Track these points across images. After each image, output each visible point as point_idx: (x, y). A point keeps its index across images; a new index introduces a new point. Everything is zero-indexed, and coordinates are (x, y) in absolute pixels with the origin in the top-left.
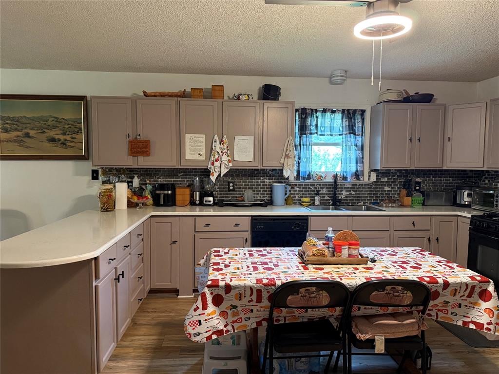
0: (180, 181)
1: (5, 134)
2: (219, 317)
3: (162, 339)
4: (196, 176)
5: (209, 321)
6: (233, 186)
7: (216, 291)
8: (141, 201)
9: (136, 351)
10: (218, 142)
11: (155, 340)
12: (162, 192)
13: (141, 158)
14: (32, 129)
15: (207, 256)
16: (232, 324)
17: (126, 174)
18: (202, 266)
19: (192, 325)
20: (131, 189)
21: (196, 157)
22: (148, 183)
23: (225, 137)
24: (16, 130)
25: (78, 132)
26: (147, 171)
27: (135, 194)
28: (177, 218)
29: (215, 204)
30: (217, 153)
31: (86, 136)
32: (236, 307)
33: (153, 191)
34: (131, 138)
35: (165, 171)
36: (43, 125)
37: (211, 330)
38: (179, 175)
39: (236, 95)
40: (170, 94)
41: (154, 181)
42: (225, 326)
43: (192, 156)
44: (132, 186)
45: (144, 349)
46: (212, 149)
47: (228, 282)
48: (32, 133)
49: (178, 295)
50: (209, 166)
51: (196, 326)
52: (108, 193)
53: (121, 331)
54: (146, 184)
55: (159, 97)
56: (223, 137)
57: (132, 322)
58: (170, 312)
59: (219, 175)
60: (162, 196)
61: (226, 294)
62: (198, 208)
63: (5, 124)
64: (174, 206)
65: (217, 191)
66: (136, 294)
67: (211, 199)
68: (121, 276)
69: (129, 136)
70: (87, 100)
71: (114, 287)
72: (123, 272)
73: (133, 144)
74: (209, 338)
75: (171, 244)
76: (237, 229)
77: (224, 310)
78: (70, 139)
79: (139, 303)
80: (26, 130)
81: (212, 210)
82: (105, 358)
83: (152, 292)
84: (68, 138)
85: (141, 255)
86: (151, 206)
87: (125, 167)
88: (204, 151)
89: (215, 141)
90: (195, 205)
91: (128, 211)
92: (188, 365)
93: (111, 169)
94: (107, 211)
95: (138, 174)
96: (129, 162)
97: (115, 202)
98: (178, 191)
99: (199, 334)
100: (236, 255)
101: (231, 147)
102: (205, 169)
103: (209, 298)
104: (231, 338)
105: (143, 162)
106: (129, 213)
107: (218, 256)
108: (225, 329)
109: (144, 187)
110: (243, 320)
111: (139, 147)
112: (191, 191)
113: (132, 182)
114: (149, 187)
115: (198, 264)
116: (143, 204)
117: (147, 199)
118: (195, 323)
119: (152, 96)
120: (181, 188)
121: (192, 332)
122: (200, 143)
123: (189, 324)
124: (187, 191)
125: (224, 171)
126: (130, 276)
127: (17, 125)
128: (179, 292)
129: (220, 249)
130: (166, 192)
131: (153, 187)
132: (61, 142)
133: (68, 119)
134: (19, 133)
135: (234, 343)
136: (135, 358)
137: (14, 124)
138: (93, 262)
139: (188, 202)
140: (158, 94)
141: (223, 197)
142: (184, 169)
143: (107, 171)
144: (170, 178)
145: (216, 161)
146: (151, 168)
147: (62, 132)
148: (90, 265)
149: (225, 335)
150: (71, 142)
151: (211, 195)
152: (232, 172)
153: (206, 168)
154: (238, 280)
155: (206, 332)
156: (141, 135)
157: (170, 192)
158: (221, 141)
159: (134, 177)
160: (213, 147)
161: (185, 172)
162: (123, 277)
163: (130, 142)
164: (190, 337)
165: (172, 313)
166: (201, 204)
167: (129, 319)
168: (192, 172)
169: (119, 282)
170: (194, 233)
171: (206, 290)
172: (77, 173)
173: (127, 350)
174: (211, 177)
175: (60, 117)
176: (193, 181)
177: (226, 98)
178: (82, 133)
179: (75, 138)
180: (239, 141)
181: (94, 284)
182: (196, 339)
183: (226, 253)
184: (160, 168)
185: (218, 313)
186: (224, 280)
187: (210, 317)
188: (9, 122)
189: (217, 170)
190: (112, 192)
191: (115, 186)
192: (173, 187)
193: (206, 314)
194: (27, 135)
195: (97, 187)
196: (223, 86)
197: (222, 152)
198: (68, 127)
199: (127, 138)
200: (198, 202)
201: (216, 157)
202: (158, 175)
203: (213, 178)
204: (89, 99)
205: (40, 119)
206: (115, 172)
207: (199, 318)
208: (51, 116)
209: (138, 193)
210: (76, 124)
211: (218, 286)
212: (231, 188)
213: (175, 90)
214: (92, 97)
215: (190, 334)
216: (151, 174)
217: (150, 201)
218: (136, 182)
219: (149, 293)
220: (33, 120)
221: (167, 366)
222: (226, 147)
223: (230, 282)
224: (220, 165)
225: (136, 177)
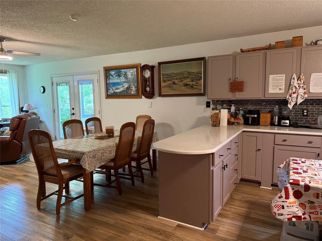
0: (263, 108)
1: (164, 83)
2: (298, 207)
3: (250, 212)
4: (276, 105)
5: (290, 207)
6: (307, 112)
7: (296, 188)
8: (236, 121)
9: (233, 214)
10: (296, 79)
11: (246, 211)
12: (250, 116)
13: (237, 93)
14: (176, 79)
15: (286, 162)
16: (309, 214)
17: (227, 103)
18: (282, 169)
19: (277, 208)
20: (230, 113)
21: (277, 91)
22: (241, 110)
23: (302, 74)
24: (169, 80)
25: (200, 80)
26: (240, 102)
27: (232, 116)
28: (262, 134)
29: (290, 125)
30: (294, 88)
31: (204, 81)
32: (313, 203)
33: (244, 115)
34: (231, 81)
35: (253, 102)
36: (182, 77)
37: (291, 214)
38: (263, 104)
39: (314, 41)
40: (259, 48)
41: (245, 108)
42: (303, 214)
43: (274, 90)
44: (230, 111)
45: (238, 215)
46: (290, 84)
47: (308, 183)
48: (176, 82)
49: (260, 186)
50: (287, 98)
51: (280, 209)
52: (216, 116)
53: (225, 200)
54: (239, 110)
55: (251, 51)
56: (300, 75)
57: (230, 196)
58: (255, 196)
59: (296, 104)
60: (250, 119)
61: (305, 191)
62: (276, 128)
63: (164, 78)
64: (259, 126)
65: (293, 116)
66: (233, 180)
67: (288, 121)
68: (226, 167)
69: (230, 79)
70: (205, 60)
71: (222, 173)
72: (227, 164)
73: (233, 84)
74: (290, 219)
75: (256, 151)
76: (310, 145)
77: (303, 203)
78: (195, 84)
79: (234, 186)
80: (173, 81)
81: (288, 130)
82: (216, 213)
83: (242, 180)
84: (194, 83)
85: (237, 155)
86: (242, 125)
87: (226, 99)
88: (284, 86)
89: (294, 79)
90: (275, 126)
91: (228, 127)
92: (269, 233)
93: (218, 101)
94: (215, 126)
95: (234, 104)
96: (229, 96)
97: (220, 121)
98: (262, 115)
99: (282, 215)
100: (312, 165)
101: (307, 83)
102: (283, 100)
103: (291, 192)
104: (305, 224)
105: (239, 96)
106: (228, 128)
107: (297, 163)
108: (303, 217)
109: (238, 112)
110: (319, 213)
111: (236, 86)
112: (271, 115)
113: (230, 109)
114: (242, 112)
115: (279, 167)
116: (237, 123)
117: (240, 120)
118: (279, 206)
119: (246, 52)
120: (264, 113)
121: (277, 212)
122: (281, 80)
123: (274, 206)
124: (269, 116)
125: (300, 101)
126: (230, 167)
127: (169, 78)
128: (261, 184)
129: (298, 159)
130: (253, 116)
131: (244, 112)
132: (190, 86)
133: (195, 72)
134: (170, 82)
135: (307, 228)
136: (232, 219)
137: (168, 77)
138: (211, 155)
139: (269, 123)
140: (251, 50)
141: (298, 120)
142: (266, 100)
143: (215, 102)
144: (256, 106)
145: (294, 93)
146: (243, 100)
147: (191, 80)
148: (209, 157)
149: (303, 220)
150: (196, 85)
151: (288, 119)
152: (306, 102)
153: (284, 98)
154: (316, 183)
155: (288, 215)
156: (238, 78)
157: (256, 116)
158: (299, 78)
159: (232, 106)
160: (292, 83)
161: (268, 102)
162: (227, 167)
163: (231, 83)
164: (275, 215)
165: (257, 196)
166: (279, 125)
167: (229, 194)
168: (273, 102)
169: (224, 170)
170: (274, 145)
171: (288, 185)
172: (198, 104)
173: (227, 213)
174: (289, 105)
175: (190, 71)
176: (273, 109)
177: (304, 45)
178: (202, 80)
179: (198, 83)
180: (315, 77)
181: (211, 169)
182: (279, 218)
183: (302, 162)
184: (249, 100)
185: (297, 204)
186: (304, 182)
187: (291, 205)
188: (166, 76)
189: (294, 100)
190: (218, 115)
191: (220, 112)
192: (258, 113)
193: (288, 202)
194: (174, 83)
195: (209, 112)
196: (302, 36)
197: (299, 86)
198: (194, 77)
199: (229, 81)
200: (276, 124)
201: (294, 90)
202: (247, 104)
203: (290, 106)
204: (207, 59)
205: (181, 73)
206: (220, 103)
207: (283, 204)
208: (186, 71)
209: (234, 116)
210: (199, 75)
211: (299, 185)
212: (305, 114)
213: (263, 45)
214: (209, 57)
215: (275, 213)
216: (243, 104)
217: (242, 121)
218: (233, 109)
219: (240, 180)
220: (177, 74)
221: (254, 230)
222: (302, 83)
223: (309, 183)
224: (297, 96)
225: (233, 106)
